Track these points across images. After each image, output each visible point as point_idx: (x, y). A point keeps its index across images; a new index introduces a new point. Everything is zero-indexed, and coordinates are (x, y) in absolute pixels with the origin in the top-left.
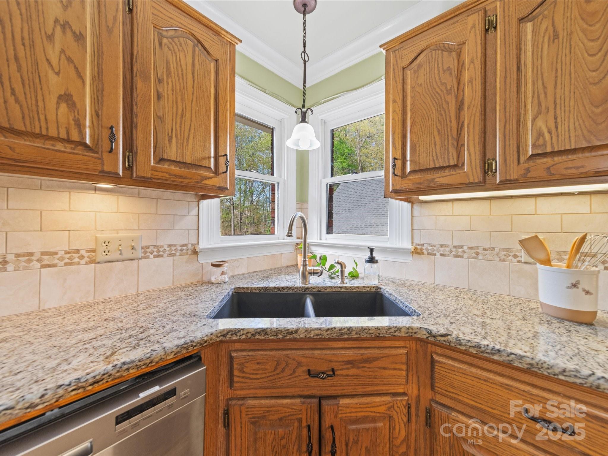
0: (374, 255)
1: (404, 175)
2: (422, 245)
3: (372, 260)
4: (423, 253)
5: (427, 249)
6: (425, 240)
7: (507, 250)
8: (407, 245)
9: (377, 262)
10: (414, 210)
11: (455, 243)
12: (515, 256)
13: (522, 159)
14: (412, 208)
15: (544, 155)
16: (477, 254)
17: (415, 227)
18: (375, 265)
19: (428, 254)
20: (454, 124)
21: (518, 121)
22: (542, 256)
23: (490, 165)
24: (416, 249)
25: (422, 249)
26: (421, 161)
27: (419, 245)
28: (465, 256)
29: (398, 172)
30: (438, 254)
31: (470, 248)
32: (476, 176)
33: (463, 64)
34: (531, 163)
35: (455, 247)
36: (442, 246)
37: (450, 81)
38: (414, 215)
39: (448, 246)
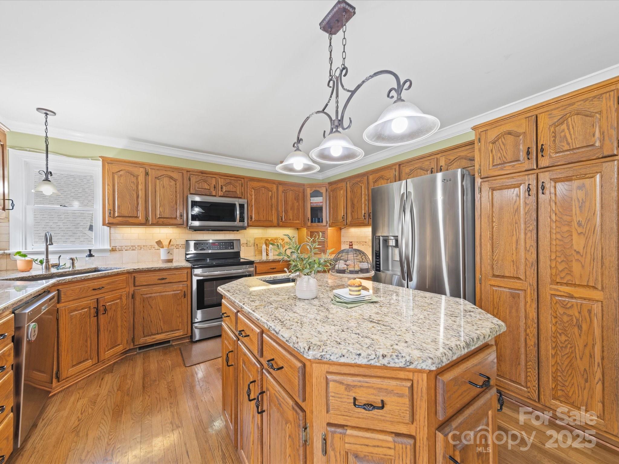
0: (92, 253)
1: (114, 217)
2: (116, 247)
3: (90, 255)
4: (116, 250)
5: (118, 248)
6: (117, 244)
7: (151, 246)
8: (107, 247)
9: (94, 256)
10: (111, 230)
11: (132, 245)
12: (154, 248)
13: (157, 218)
14: (110, 229)
15: (162, 218)
16: (141, 248)
17: (112, 239)
18: (93, 258)
19: (119, 250)
20: (136, 202)
21: (156, 207)
22: (161, 246)
23: (148, 218)
24: (112, 249)
25: (116, 249)
26: (123, 213)
27: (114, 247)
28: (136, 249)
29: (112, 215)
30: (124, 250)
31: (138, 246)
32: (143, 221)
33: (139, 182)
34: (159, 220)
35: (132, 246)
36: (126, 246)
37: (134, 187)
38: (111, 232)
39: (129, 246)
